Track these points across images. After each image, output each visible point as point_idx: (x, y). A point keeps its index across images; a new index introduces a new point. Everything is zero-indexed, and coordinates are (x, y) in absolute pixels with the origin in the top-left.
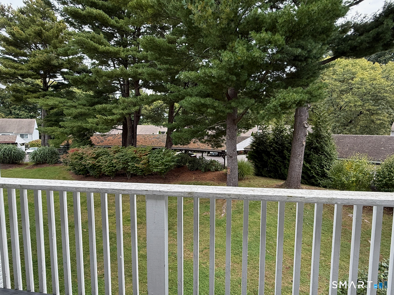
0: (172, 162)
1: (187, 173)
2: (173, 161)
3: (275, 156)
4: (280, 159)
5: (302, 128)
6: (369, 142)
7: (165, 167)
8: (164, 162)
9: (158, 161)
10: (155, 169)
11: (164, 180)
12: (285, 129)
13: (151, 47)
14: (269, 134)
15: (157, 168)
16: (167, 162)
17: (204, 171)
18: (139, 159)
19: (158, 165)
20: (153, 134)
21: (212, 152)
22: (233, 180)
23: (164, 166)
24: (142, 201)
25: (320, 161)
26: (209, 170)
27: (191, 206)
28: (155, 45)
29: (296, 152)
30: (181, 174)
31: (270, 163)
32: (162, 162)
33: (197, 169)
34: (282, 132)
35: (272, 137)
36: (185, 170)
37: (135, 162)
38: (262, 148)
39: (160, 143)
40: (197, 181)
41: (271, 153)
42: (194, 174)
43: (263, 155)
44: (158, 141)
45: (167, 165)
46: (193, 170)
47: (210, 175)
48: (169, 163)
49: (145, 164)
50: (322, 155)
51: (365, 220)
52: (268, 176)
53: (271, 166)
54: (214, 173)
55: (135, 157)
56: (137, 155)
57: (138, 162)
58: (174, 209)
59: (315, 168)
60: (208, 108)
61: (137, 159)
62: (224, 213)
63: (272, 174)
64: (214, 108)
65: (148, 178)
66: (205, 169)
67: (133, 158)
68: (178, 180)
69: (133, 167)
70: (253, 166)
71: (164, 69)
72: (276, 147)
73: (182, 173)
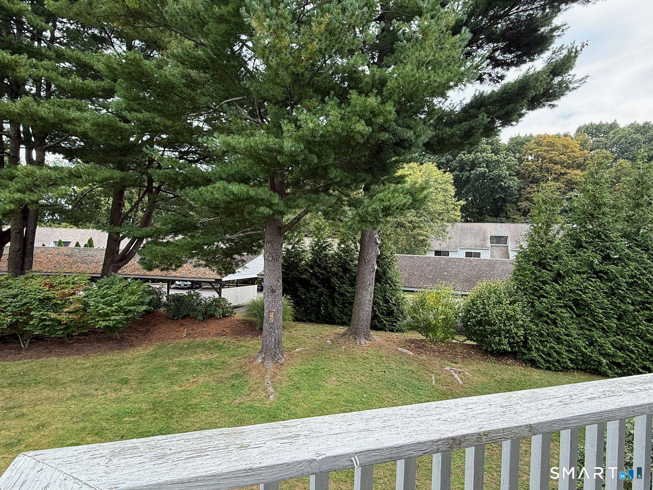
0: (139, 305)
1: (166, 325)
2: (142, 304)
3: (317, 287)
4: (326, 291)
5: (373, 244)
6: (428, 265)
7: (126, 317)
8: (125, 306)
9: (110, 305)
10: (103, 321)
11: (117, 343)
12: (330, 245)
13: (130, 73)
14: (303, 251)
15: (107, 319)
16: (130, 305)
17: (202, 318)
18: (59, 302)
19: (109, 312)
20: (44, 245)
21: (179, 281)
22: (276, 331)
23: (123, 314)
24: (82, 395)
25: (383, 293)
26: (212, 316)
27: (203, 390)
28: (139, 72)
29: (365, 280)
30: (154, 328)
31: (309, 298)
32: (120, 307)
33: (186, 317)
34: (325, 249)
35: (309, 256)
36: (159, 318)
37: (48, 309)
38: (296, 275)
39: (76, 265)
40: (192, 340)
41: (311, 282)
42: (182, 325)
43: (298, 285)
44: (71, 261)
45: (130, 311)
46: (178, 319)
47: (213, 326)
48: (135, 307)
49: (75, 312)
50: (386, 284)
51: (466, 373)
52: (307, 319)
53: (311, 304)
54: (221, 322)
55: (49, 299)
56: (55, 293)
57: (56, 308)
58: (169, 403)
59: (379, 304)
60: (258, 206)
61: (54, 301)
62: (272, 394)
63: (313, 317)
64: (270, 205)
65: (78, 341)
66: (203, 315)
67: (44, 301)
68: (150, 340)
69: (45, 320)
70: (291, 304)
71: (139, 120)
72: (318, 272)
73: (155, 325)
